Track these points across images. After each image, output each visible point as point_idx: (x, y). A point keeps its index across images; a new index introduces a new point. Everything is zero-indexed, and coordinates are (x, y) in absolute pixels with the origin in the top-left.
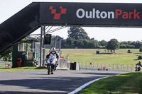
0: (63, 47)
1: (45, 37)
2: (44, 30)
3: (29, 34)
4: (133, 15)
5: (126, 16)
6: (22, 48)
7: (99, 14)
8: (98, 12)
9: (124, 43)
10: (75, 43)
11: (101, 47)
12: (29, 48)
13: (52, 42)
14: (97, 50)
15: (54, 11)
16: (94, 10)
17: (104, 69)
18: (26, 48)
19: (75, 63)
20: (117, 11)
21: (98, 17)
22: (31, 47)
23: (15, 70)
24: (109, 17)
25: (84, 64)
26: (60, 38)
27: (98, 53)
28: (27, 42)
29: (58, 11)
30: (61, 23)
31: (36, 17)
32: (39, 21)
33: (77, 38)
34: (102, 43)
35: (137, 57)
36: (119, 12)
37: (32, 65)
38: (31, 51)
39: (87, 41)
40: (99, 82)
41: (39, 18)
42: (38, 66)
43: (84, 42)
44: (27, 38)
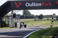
0: (21, 18)
1: (13, 15)
2: (13, 12)
3: (7, 14)
4: (49, 4)
5: (46, 5)
6: (4, 19)
7: (35, 5)
8: (34, 4)
9: (46, 16)
10: (26, 16)
11: (36, 18)
12: (7, 19)
13: (16, 17)
14: (35, 19)
15: (16, 4)
16: (33, 3)
17: (38, 27)
18: (6, 19)
19: (26, 25)
20: (42, 3)
21: (35, 6)
22: (8, 19)
23: (2, 28)
24: (39, 6)
25: (30, 25)
26: (19, 15)
27: (35, 20)
28: (6, 17)
29: (18, 4)
30: (20, 9)
31: (9, 7)
32: (10, 9)
33: (26, 15)
34: (37, 16)
35: (51, 21)
36: (43, 3)
37: (9, 26)
38: (8, 20)
39: (30, 15)
40: (36, 32)
41: (10, 7)
42: (11, 27)
43: (29, 16)
44: (6, 15)
